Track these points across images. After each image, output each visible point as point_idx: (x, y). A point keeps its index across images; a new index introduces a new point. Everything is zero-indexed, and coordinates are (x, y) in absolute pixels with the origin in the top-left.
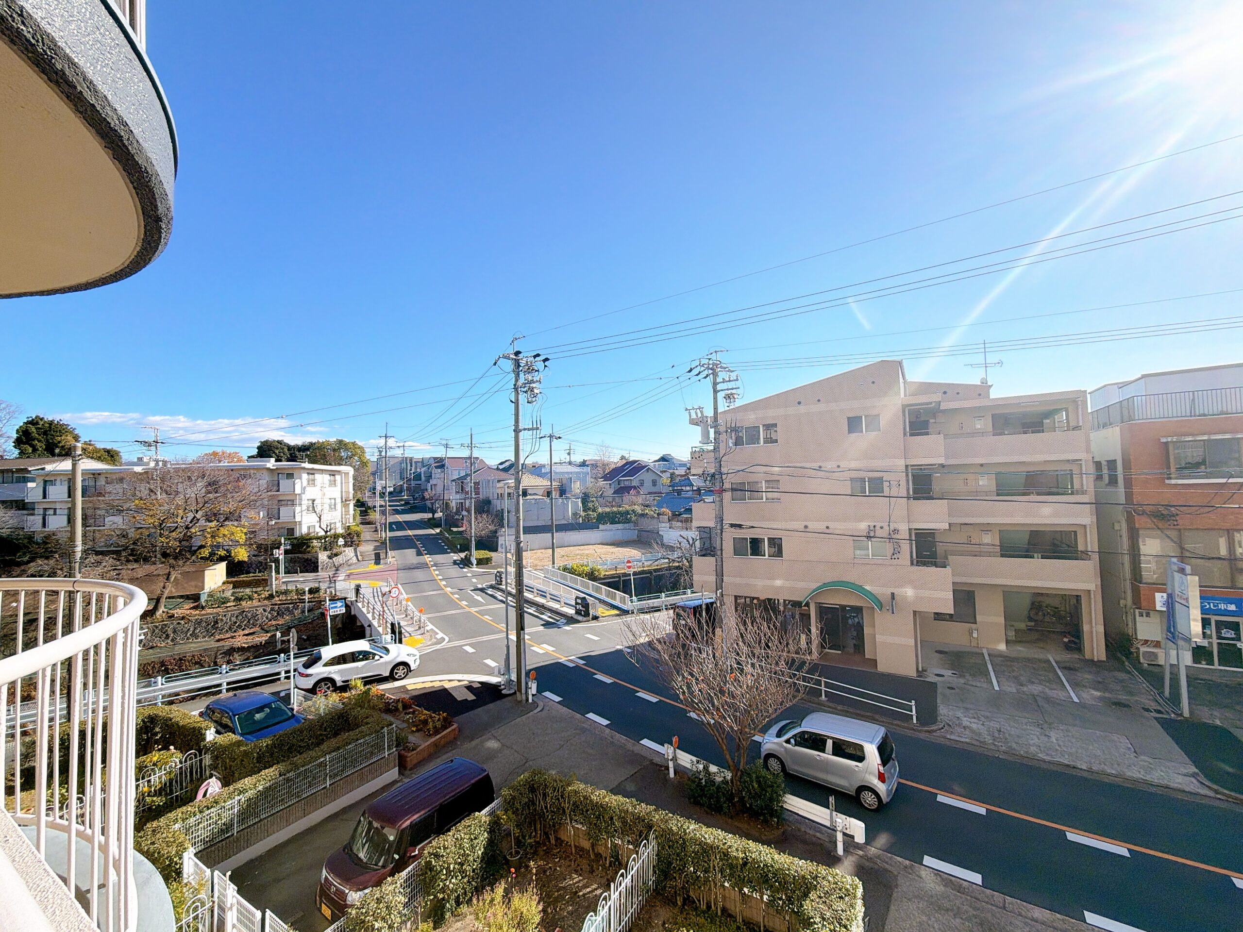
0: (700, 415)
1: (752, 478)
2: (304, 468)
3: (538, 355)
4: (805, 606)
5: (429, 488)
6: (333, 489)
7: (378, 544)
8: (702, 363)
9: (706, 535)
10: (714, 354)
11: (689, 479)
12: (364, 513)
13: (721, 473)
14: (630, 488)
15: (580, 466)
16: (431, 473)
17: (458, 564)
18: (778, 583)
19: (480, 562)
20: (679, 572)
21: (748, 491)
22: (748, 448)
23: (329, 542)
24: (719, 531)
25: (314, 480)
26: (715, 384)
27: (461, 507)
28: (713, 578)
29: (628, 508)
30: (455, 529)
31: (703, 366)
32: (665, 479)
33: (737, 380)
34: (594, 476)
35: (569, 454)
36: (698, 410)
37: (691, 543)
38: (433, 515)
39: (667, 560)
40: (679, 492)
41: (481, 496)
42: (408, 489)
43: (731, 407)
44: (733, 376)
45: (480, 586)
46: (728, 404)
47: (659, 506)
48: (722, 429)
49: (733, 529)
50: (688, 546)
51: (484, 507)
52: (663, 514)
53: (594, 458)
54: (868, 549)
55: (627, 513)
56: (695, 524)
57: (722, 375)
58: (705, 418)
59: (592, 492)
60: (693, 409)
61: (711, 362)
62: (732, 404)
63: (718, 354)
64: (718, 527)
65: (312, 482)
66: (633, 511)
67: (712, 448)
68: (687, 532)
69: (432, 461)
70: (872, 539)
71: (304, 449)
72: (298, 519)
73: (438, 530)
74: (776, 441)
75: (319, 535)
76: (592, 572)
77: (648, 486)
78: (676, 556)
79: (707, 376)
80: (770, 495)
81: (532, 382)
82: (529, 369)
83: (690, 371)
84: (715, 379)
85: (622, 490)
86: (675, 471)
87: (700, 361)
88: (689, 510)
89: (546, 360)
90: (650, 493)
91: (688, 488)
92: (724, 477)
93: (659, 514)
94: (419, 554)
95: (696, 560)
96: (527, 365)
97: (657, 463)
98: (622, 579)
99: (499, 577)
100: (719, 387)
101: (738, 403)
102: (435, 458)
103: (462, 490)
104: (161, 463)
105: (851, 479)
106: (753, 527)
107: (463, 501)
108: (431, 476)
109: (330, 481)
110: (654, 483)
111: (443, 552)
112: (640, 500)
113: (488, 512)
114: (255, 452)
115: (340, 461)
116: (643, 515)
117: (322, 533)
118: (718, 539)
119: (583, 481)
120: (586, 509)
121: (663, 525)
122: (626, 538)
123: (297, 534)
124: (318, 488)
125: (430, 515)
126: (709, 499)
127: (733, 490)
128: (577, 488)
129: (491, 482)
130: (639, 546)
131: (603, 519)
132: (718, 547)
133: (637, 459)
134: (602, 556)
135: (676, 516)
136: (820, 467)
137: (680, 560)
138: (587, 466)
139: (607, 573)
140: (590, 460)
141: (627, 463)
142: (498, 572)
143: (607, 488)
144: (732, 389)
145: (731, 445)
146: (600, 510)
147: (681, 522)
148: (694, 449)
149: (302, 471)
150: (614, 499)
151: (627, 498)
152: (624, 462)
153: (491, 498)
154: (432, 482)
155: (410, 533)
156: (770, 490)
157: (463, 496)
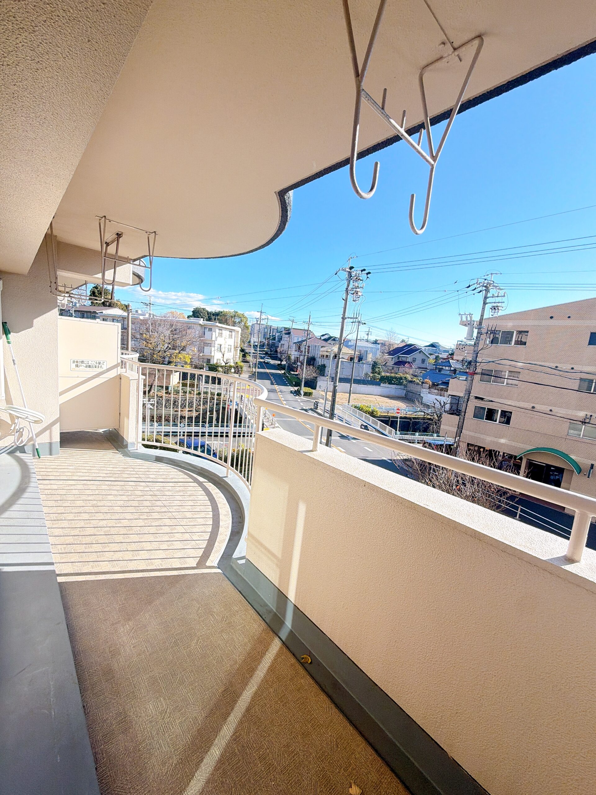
0: (469, 319)
1: (499, 368)
2: (217, 326)
3: (364, 270)
4: (518, 459)
5: (280, 346)
6: (230, 340)
7: (251, 375)
8: (479, 282)
9: (454, 401)
10: (490, 275)
11: (449, 361)
12: (244, 356)
13: (476, 362)
14: (406, 362)
15: (373, 343)
16: (282, 336)
17: (293, 393)
18: (503, 441)
19: (306, 394)
20: (430, 422)
21: (493, 376)
22: (502, 347)
23: (227, 370)
24: (466, 400)
25: (222, 334)
26: (486, 298)
27: (297, 359)
28: (455, 430)
29: (402, 375)
30: (292, 373)
31: (479, 284)
32: (432, 360)
33: (504, 296)
34: (382, 351)
35: (368, 334)
36: (468, 316)
37: (442, 405)
38: (281, 362)
39: (423, 413)
40: (440, 370)
41: (310, 355)
42: (268, 345)
43: (494, 316)
44: (502, 293)
45: (305, 408)
46: (492, 314)
47: (424, 377)
48: (484, 331)
49: (476, 400)
50: (440, 407)
51: (311, 361)
52: (426, 383)
53: (384, 339)
54: (581, 431)
55: (401, 378)
56: (449, 392)
57: (492, 291)
58: (472, 322)
59: (380, 361)
60: (465, 314)
61: (486, 282)
62: (496, 314)
63: (493, 275)
64: (466, 397)
65: (221, 335)
66: (405, 378)
67: (473, 343)
68: (441, 397)
69: (283, 329)
70: (586, 424)
71: (217, 314)
72: (213, 354)
73: (283, 372)
74: (525, 344)
75: (222, 365)
76: (372, 412)
77: (418, 363)
78: (430, 412)
79: (481, 291)
80: (510, 382)
81: (358, 287)
82: (357, 279)
83: (468, 287)
84: (486, 294)
85: (400, 363)
86: (440, 355)
87: (478, 281)
88: (447, 384)
89: (369, 273)
90: (420, 368)
91: (447, 368)
92: (478, 364)
93: (423, 383)
94: (272, 384)
95: (445, 415)
96: (356, 276)
97: (427, 348)
98: (391, 419)
99: (316, 405)
100: (488, 300)
101: (501, 313)
102: (285, 328)
103: (299, 349)
104: (152, 316)
105: (581, 379)
106: (492, 401)
107: (299, 356)
108: (281, 339)
109: (229, 335)
110: (423, 361)
111: (286, 385)
112: (411, 371)
113: (313, 365)
114: (191, 314)
115: (234, 324)
116: (411, 382)
117: (223, 364)
118: (464, 405)
119: (374, 354)
120: (373, 372)
121: (424, 390)
122: (397, 395)
123: (212, 363)
124: (223, 338)
125: (279, 362)
126: (464, 378)
127: (482, 374)
128: (370, 358)
129: (317, 347)
130: (405, 401)
131: (384, 380)
132: (463, 410)
133: (413, 343)
134: (380, 403)
135: (434, 385)
136: (557, 367)
137: (432, 414)
138: (378, 344)
139: (382, 414)
140: (380, 340)
141: (406, 346)
142: (316, 402)
143: (391, 360)
144: (499, 303)
145: (488, 342)
146: (383, 374)
147: (438, 390)
148: (459, 343)
149: (216, 328)
150: (393, 368)
151: (402, 369)
152: (403, 344)
153: (316, 356)
154: (282, 342)
155: (268, 371)
156: (511, 378)
157: (299, 353)
